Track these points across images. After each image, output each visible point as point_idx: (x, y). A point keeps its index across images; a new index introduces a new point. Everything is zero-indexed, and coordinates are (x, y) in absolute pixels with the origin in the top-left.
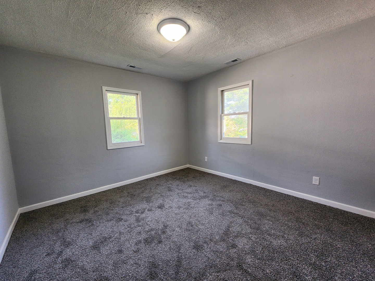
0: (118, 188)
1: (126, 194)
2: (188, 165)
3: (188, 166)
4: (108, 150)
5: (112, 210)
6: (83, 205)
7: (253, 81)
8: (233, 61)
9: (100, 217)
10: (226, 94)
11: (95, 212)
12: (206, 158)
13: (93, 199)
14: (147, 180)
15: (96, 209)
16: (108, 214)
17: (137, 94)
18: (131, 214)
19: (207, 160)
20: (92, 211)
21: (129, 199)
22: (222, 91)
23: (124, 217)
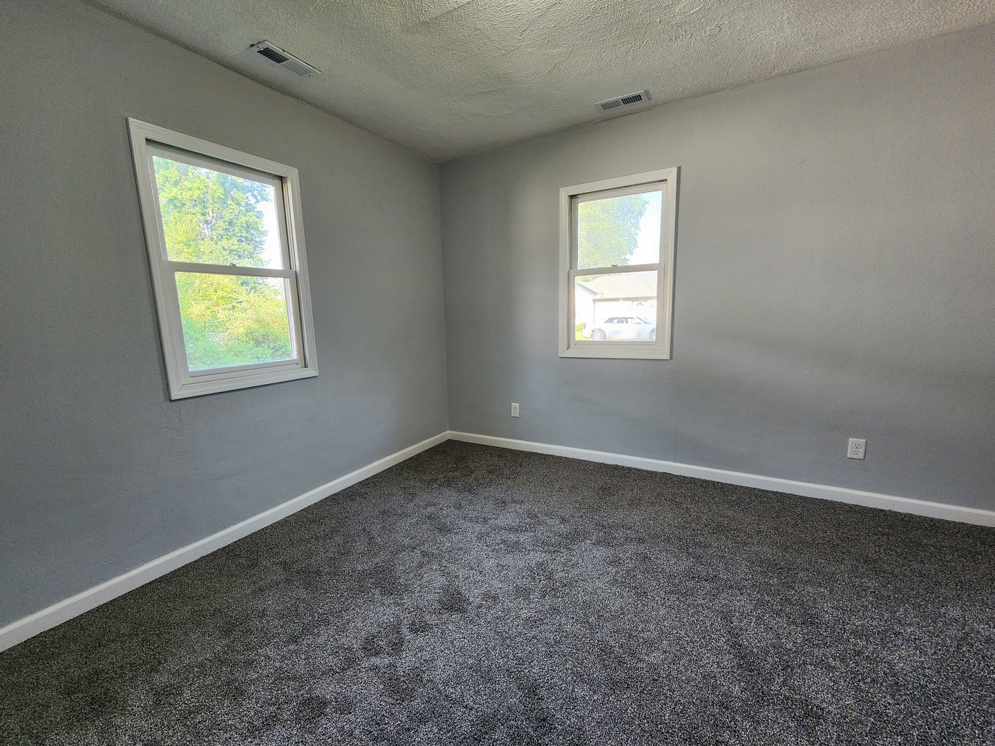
0: (229, 552)
1: (278, 575)
2: (448, 432)
3: (448, 434)
4: (171, 401)
5: (249, 663)
6: (74, 672)
7: (679, 169)
8: (627, 101)
9: (199, 718)
10: (583, 207)
11: (162, 696)
12: (515, 405)
13: (125, 628)
14: (334, 499)
15: (161, 679)
16: (237, 693)
17: (282, 179)
18: (350, 662)
19: (518, 412)
20: (139, 699)
21: (303, 593)
22: (572, 197)
23: (327, 689)
